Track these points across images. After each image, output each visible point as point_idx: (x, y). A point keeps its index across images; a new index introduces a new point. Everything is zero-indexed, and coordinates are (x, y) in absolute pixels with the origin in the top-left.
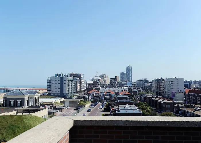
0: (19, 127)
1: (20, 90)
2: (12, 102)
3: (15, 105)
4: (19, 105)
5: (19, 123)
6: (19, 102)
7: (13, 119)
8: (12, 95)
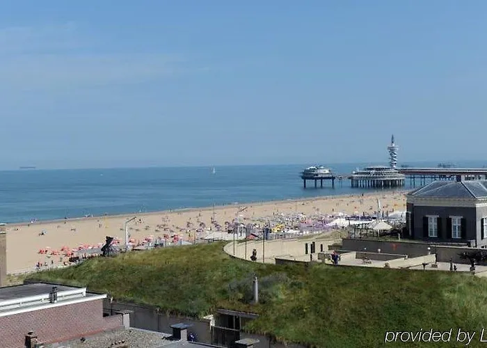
0: (420, 315)
1: (459, 179)
2: (433, 224)
3: (444, 233)
4: (456, 234)
5: (424, 298)
6: (456, 221)
7: (406, 284)
8: (431, 195)
